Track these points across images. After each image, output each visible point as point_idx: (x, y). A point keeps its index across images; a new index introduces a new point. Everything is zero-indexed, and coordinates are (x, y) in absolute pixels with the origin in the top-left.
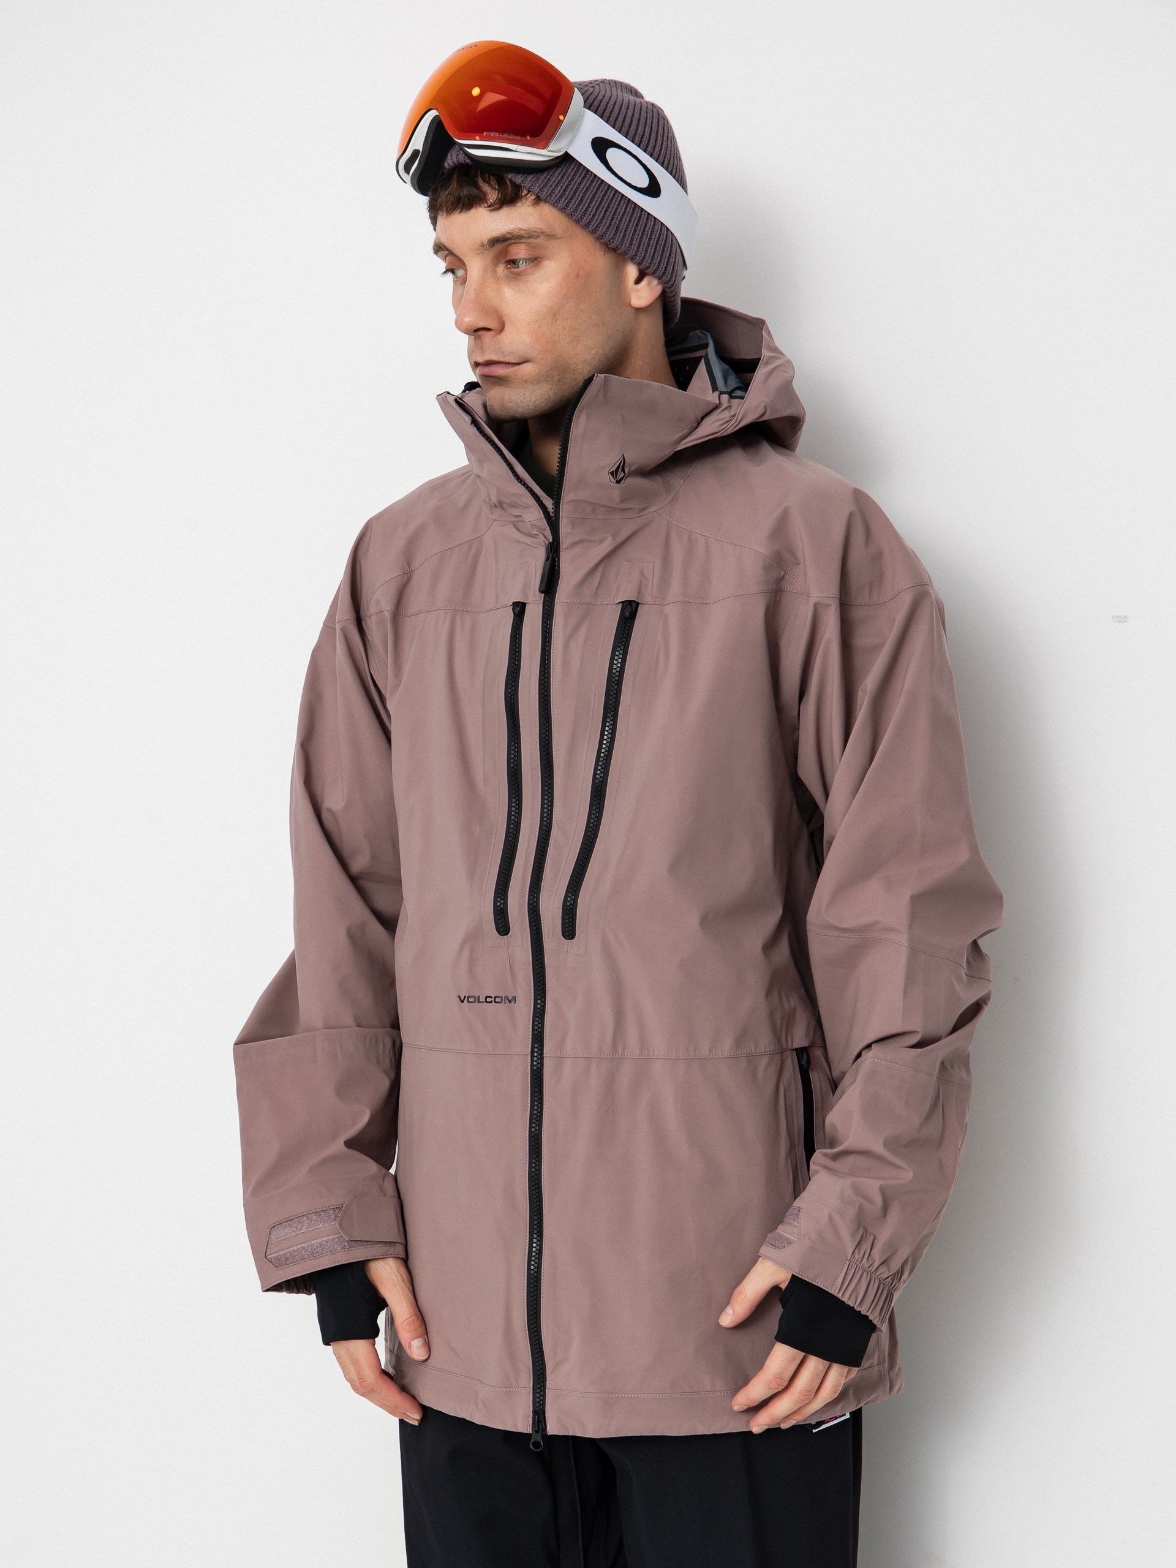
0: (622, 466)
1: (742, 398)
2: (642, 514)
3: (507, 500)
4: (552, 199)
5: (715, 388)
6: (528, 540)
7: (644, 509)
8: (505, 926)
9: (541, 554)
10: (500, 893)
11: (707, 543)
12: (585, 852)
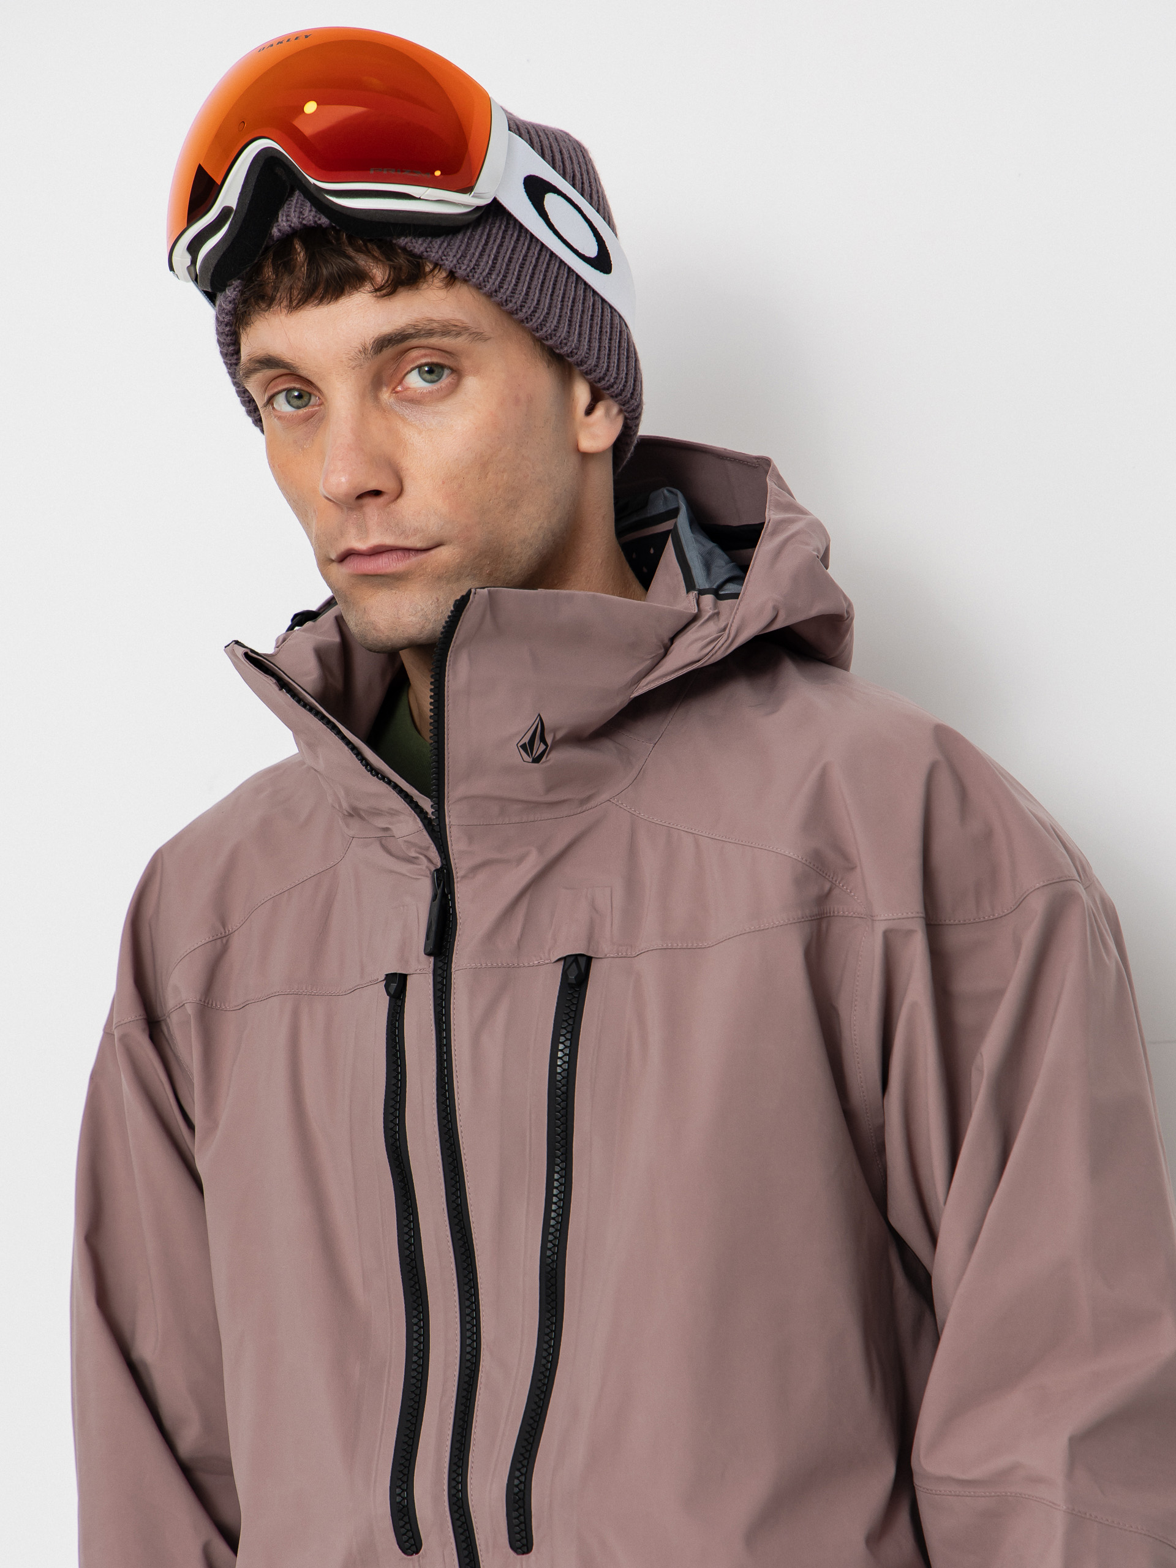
0: (539, 732)
1: (736, 596)
2: (589, 806)
3: (362, 805)
4: (476, 276)
5: (690, 585)
6: (404, 868)
7: (589, 798)
8: (413, 1537)
9: (425, 888)
10: (400, 1479)
11: (697, 845)
12: (538, 1395)
